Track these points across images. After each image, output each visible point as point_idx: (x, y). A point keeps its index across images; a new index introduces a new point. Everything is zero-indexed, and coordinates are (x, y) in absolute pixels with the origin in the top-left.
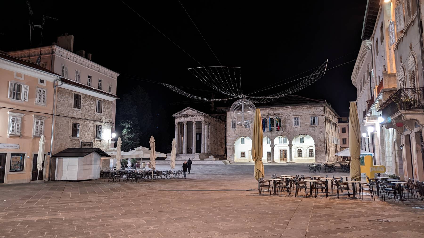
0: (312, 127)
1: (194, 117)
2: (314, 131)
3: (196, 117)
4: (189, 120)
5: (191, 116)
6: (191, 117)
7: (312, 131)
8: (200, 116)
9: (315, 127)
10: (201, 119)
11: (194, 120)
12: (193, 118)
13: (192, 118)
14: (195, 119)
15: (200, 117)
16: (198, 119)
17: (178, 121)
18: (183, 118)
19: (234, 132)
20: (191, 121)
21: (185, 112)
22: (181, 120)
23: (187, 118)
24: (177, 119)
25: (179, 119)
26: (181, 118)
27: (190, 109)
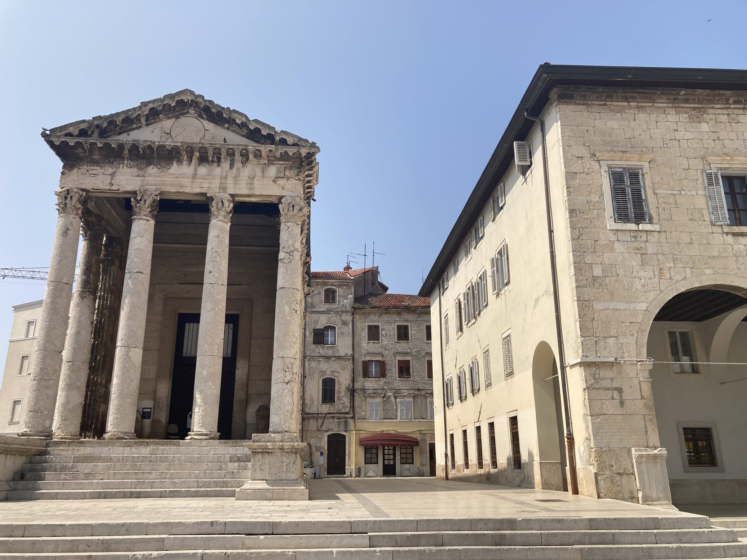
1: (226, 165)
3: (238, 164)
4: (182, 186)
5: (203, 159)
6: (194, 161)
8: (270, 162)
10: (281, 182)
11: (224, 189)
12: (218, 171)
13: (203, 170)
14: (230, 180)
15: (272, 171)
16: (256, 186)
17: (85, 182)
18: (129, 166)
19: (638, 249)
20: (198, 190)
21: (151, 126)
22: (112, 179)
23: (164, 171)
24: (75, 171)
25: (96, 173)
26: (110, 165)
27: (191, 110)
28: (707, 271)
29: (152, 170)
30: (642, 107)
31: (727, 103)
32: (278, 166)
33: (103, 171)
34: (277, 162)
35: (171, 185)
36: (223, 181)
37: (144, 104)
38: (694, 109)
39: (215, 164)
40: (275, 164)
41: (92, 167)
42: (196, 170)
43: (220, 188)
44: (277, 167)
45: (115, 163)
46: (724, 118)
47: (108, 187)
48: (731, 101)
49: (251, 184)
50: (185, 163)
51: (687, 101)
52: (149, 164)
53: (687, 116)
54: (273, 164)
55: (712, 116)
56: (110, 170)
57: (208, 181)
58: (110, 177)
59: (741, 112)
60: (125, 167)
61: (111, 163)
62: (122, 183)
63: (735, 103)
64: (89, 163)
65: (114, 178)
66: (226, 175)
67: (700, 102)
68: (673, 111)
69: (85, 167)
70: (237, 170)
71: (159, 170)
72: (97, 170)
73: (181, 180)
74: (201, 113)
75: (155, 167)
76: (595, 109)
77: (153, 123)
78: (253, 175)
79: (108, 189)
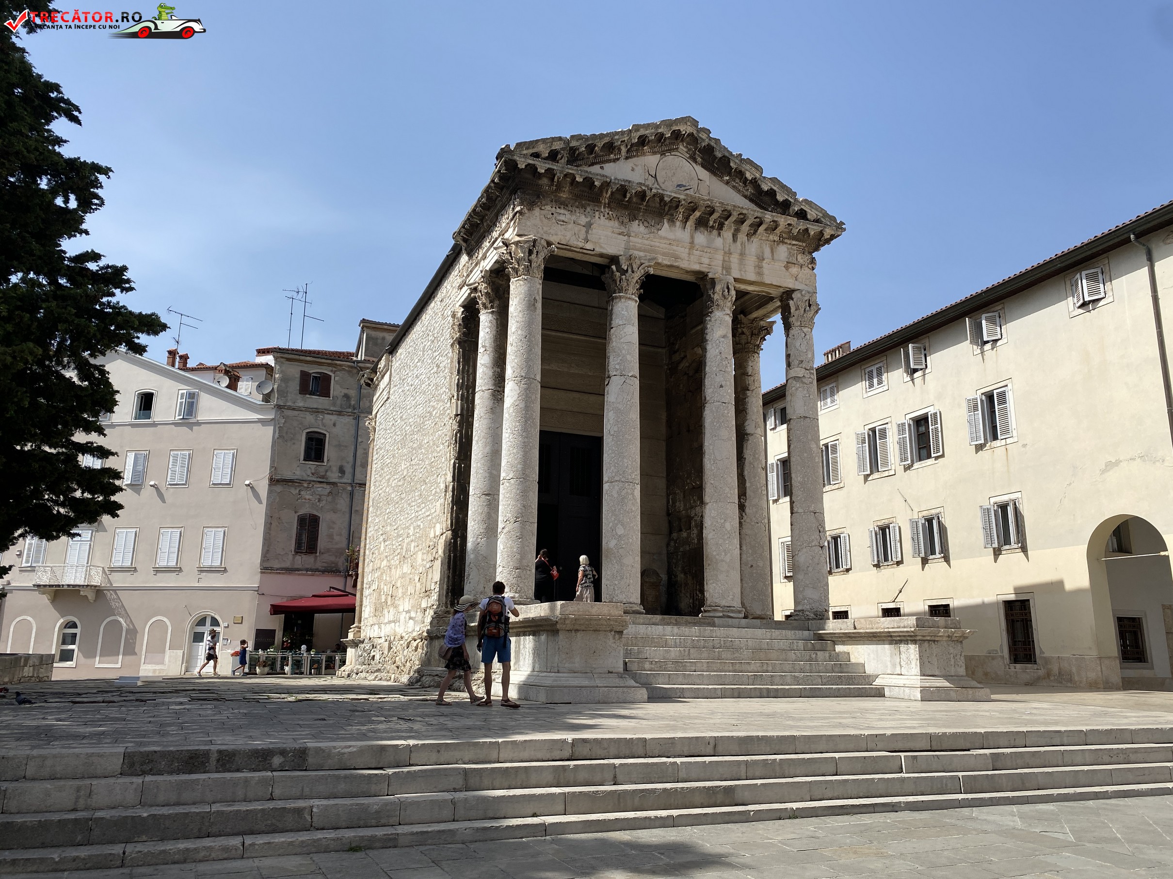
1: (728, 235)
3: (742, 237)
4: (677, 258)
6: (690, 223)
10: (794, 270)
11: (727, 269)
12: (719, 242)
13: (701, 238)
14: (735, 259)
15: (783, 251)
16: (766, 271)
17: (552, 231)
18: (606, 215)
20: (696, 267)
21: (630, 160)
22: (587, 232)
23: (653, 232)
24: (537, 211)
25: (566, 220)
26: (582, 210)
27: (682, 147)
29: (637, 227)
32: (790, 247)
33: (574, 218)
34: (789, 241)
35: (664, 254)
36: (726, 258)
37: (637, 128)
39: (715, 232)
40: (786, 243)
41: (558, 210)
42: (692, 237)
43: (723, 267)
44: (788, 249)
45: (588, 209)
47: (581, 245)
49: (760, 267)
50: (678, 223)
52: (633, 218)
54: (783, 242)
56: (583, 220)
57: (708, 255)
58: (584, 229)
60: (602, 217)
61: (584, 207)
62: (602, 241)
64: (554, 203)
65: (590, 232)
66: (730, 249)
69: (548, 207)
70: (741, 244)
71: (647, 230)
72: (564, 215)
73: (675, 248)
74: (695, 154)
75: (641, 225)
77: (634, 156)
78: (761, 254)
79: (581, 246)
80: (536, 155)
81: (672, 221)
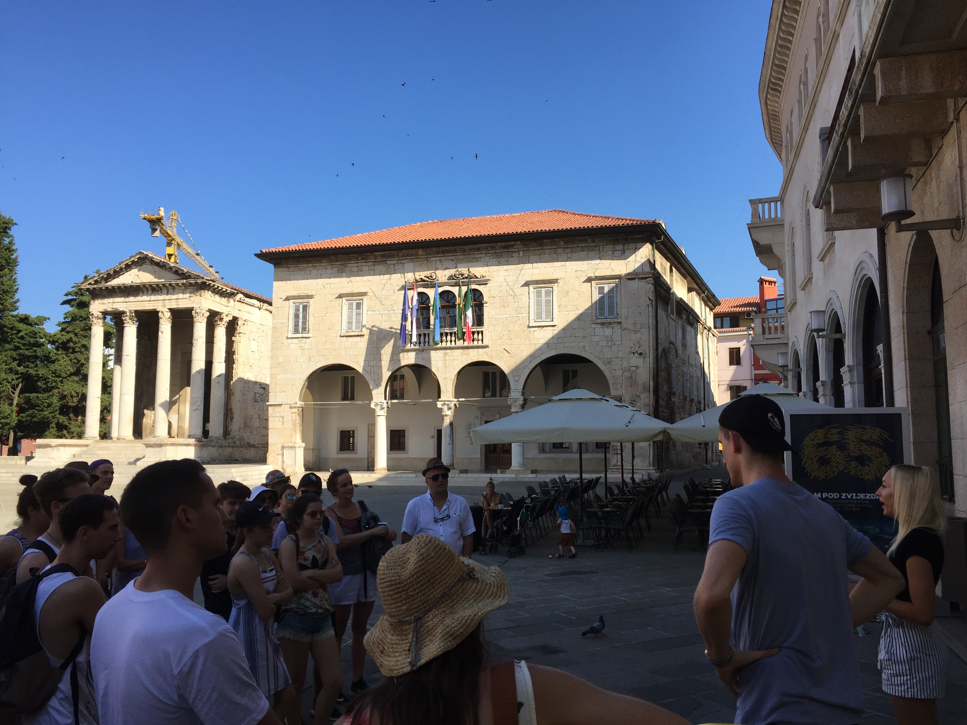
0: (603, 324)
2: (610, 344)
3: (171, 291)
4: (145, 306)
6: (150, 291)
7: (600, 343)
8: (186, 289)
9: (613, 328)
10: (192, 299)
13: (154, 297)
14: (168, 302)
17: (101, 308)
19: (300, 347)
20: (152, 308)
21: (129, 272)
23: (136, 299)
24: (96, 302)
27: (147, 261)
28: (331, 357)
30: (315, 266)
31: (358, 260)
33: (108, 301)
34: (189, 288)
35: (141, 306)
36: (164, 302)
38: (341, 265)
39: (160, 292)
41: (103, 299)
42: (150, 297)
43: (163, 305)
44: (189, 291)
46: (355, 269)
48: (360, 259)
50: (145, 292)
51: (337, 261)
52: (128, 296)
53: (336, 269)
55: (349, 268)
56: (111, 300)
57: (157, 302)
58: (112, 303)
59: (365, 264)
60: (118, 298)
62: (117, 307)
63: (362, 259)
66: (165, 298)
67: (344, 260)
68: (329, 267)
69: (100, 299)
71: (134, 298)
75: (131, 297)
76: (292, 269)
78: (178, 297)
79: (112, 309)
80: (90, 284)
81: (143, 292)
